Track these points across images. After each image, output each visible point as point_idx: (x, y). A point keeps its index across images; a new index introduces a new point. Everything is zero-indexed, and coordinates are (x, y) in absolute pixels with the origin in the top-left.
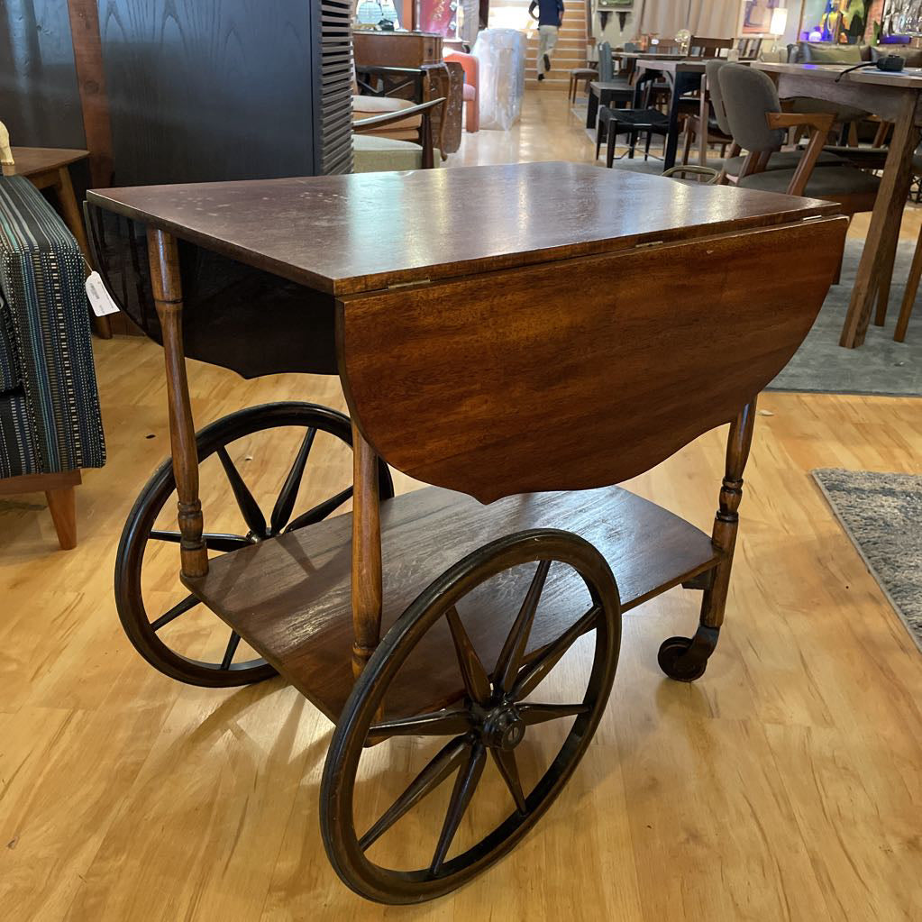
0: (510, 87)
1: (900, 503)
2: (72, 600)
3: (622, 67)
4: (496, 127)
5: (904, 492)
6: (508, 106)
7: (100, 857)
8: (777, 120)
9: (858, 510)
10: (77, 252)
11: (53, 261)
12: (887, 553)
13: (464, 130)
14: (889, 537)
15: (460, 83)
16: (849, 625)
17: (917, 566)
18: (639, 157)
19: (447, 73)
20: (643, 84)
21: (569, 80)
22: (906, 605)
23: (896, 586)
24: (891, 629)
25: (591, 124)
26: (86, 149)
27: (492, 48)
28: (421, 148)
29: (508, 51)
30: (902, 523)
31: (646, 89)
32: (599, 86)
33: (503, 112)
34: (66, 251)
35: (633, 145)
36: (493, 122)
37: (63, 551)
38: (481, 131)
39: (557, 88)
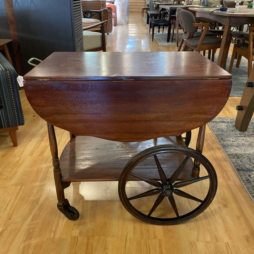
0: (125, 13)
1: (226, 124)
2: (18, 160)
3: (156, 6)
4: (122, 25)
5: (227, 122)
6: (125, 19)
7: (32, 220)
8: (195, 25)
9: (216, 127)
10: (14, 71)
11: (8, 73)
12: (222, 137)
13: (113, 26)
14: (223, 133)
15: (111, 13)
16: (212, 155)
17: (229, 140)
18: (161, 32)
21: (141, 10)
22: (226, 150)
23: (224, 145)
24: (222, 156)
25: (148, 23)
26: (11, 39)
27: (120, 2)
28: (101, 34)
29: (124, 3)
30: (226, 130)
31: (162, 13)
32: (150, 12)
33: (124, 20)
34: (11, 71)
35: (159, 29)
36: (121, 23)
37: (14, 147)
38: (118, 26)
39: (139, 12)
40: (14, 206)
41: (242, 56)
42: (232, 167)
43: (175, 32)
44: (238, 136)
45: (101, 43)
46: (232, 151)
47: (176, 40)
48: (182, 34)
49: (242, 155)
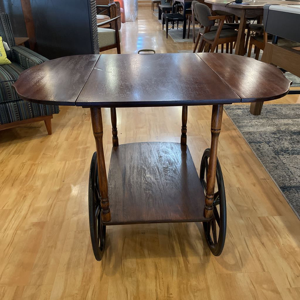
0: (134, 8)
1: (242, 111)
2: (56, 144)
4: (131, 21)
5: (243, 108)
6: (134, 14)
8: (211, 18)
9: (232, 113)
12: (238, 120)
13: (121, 22)
14: (239, 117)
15: (119, 8)
16: (229, 134)
17: (244, 122)
18: (175, 28)
19: (115, 5)
20: (175, 6)
21: (151, 4)
22: (241, 129)
23: (239, 126)
24: (238, 134)
25: (160, 18)
28: (115, 31)
30: (242, 115)
31: (176, 6)
32: (162, 6)
33: (133, 16)
35: (173, 25)
36: (130, 19)
37: (49, 135)
38: (126, 22)
39: (148, 6)
40: (64, 174)
41: (261, 50)
42: (246, 141)
43: (191, 27)
44: (252, 119)
45: (115, 40)
46: (246, 130)
47: (192, 36)
48: (198, 30)
49: (254, 133)
